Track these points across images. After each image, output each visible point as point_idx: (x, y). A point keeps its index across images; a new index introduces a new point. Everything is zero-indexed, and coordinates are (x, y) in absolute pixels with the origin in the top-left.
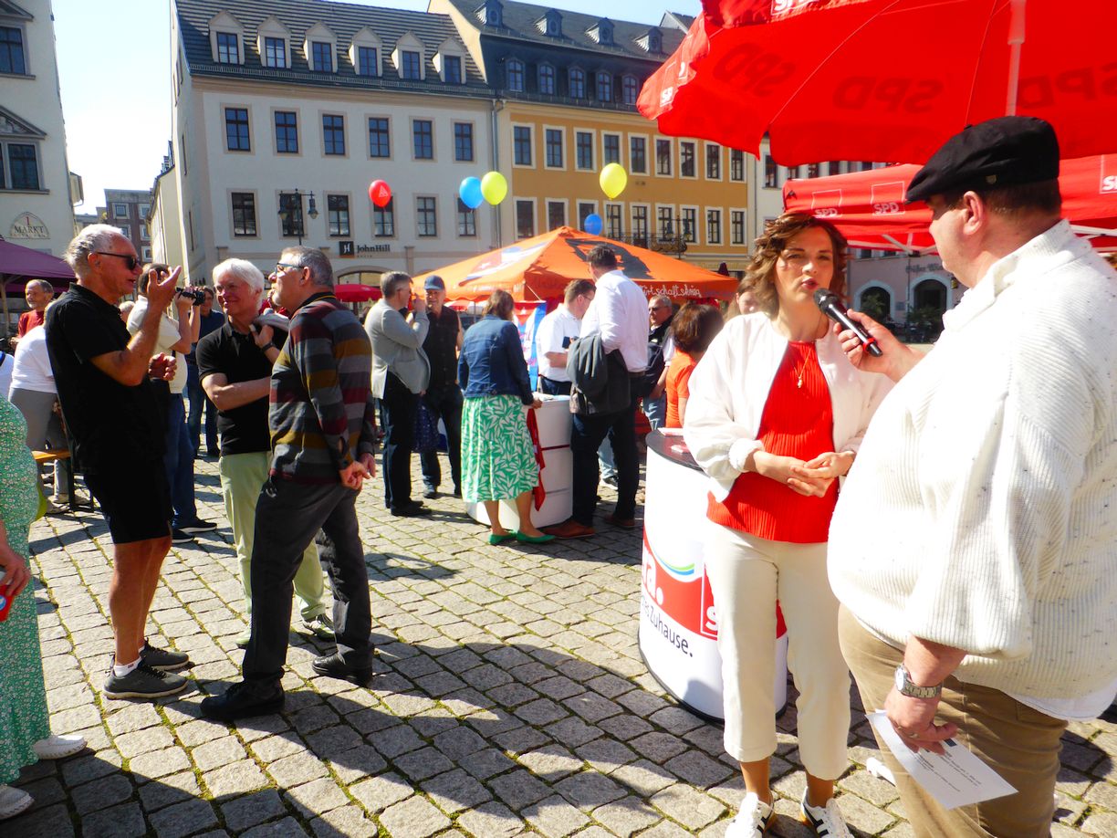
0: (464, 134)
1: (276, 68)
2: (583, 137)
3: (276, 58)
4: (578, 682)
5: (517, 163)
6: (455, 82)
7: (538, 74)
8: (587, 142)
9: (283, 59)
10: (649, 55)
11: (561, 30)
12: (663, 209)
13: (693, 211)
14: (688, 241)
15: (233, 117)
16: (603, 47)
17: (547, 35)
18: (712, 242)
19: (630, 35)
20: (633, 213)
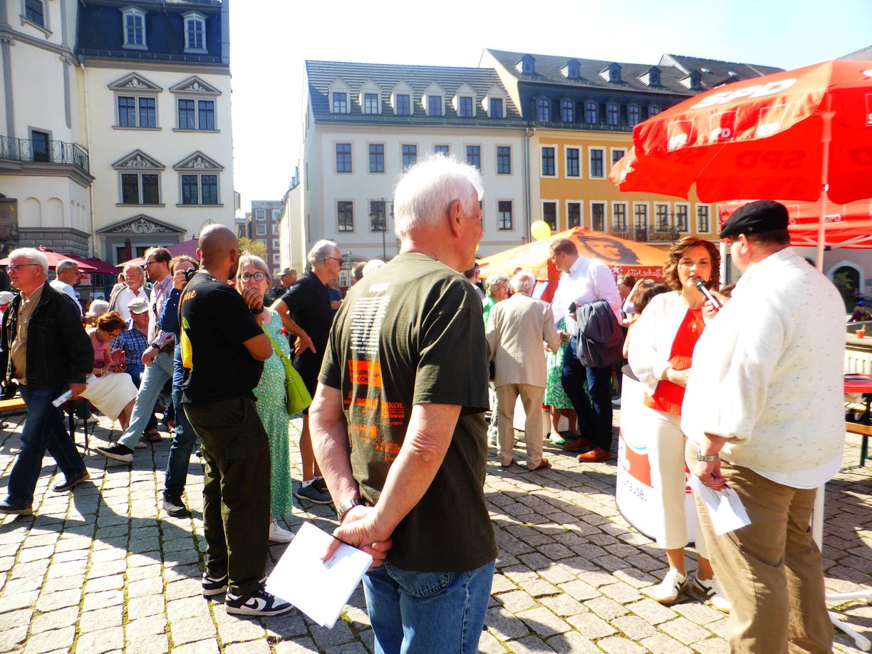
0: (504, 155)
1: (371, 115)
2: (595, 153)
3: (371, 107)
4: (574, 516)
5: (544, 174)
6: (498, 118)
7: (561, 107)
8: (598, 156)
9: (376, 108)
10: (650, 88)
11: (579, 74)
12: (660, 206)
13: (686, 207)
14: (681, 231)
15: (341, 150)
16: (612, 84)
17: (569, 78)
18: (702, 231)
19: (634, 74)
20: (635, 209)
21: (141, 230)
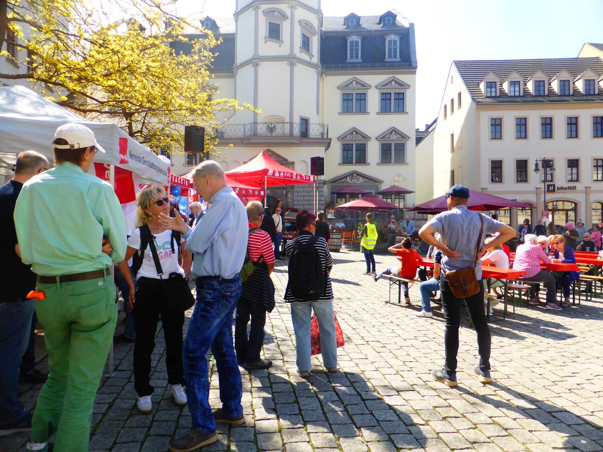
1: (515, 96)
3: (515, 91)
9: (518, 91)
15: (494, 123)
21: (353, 181)
